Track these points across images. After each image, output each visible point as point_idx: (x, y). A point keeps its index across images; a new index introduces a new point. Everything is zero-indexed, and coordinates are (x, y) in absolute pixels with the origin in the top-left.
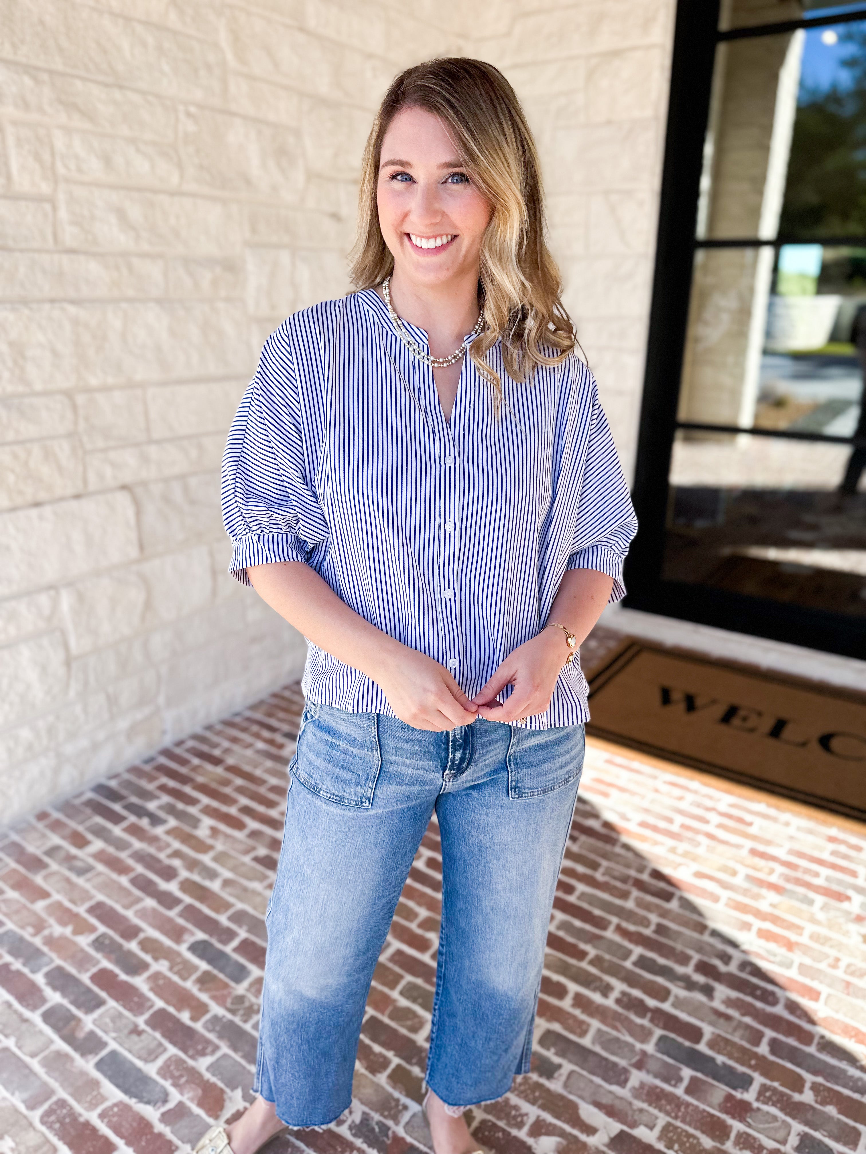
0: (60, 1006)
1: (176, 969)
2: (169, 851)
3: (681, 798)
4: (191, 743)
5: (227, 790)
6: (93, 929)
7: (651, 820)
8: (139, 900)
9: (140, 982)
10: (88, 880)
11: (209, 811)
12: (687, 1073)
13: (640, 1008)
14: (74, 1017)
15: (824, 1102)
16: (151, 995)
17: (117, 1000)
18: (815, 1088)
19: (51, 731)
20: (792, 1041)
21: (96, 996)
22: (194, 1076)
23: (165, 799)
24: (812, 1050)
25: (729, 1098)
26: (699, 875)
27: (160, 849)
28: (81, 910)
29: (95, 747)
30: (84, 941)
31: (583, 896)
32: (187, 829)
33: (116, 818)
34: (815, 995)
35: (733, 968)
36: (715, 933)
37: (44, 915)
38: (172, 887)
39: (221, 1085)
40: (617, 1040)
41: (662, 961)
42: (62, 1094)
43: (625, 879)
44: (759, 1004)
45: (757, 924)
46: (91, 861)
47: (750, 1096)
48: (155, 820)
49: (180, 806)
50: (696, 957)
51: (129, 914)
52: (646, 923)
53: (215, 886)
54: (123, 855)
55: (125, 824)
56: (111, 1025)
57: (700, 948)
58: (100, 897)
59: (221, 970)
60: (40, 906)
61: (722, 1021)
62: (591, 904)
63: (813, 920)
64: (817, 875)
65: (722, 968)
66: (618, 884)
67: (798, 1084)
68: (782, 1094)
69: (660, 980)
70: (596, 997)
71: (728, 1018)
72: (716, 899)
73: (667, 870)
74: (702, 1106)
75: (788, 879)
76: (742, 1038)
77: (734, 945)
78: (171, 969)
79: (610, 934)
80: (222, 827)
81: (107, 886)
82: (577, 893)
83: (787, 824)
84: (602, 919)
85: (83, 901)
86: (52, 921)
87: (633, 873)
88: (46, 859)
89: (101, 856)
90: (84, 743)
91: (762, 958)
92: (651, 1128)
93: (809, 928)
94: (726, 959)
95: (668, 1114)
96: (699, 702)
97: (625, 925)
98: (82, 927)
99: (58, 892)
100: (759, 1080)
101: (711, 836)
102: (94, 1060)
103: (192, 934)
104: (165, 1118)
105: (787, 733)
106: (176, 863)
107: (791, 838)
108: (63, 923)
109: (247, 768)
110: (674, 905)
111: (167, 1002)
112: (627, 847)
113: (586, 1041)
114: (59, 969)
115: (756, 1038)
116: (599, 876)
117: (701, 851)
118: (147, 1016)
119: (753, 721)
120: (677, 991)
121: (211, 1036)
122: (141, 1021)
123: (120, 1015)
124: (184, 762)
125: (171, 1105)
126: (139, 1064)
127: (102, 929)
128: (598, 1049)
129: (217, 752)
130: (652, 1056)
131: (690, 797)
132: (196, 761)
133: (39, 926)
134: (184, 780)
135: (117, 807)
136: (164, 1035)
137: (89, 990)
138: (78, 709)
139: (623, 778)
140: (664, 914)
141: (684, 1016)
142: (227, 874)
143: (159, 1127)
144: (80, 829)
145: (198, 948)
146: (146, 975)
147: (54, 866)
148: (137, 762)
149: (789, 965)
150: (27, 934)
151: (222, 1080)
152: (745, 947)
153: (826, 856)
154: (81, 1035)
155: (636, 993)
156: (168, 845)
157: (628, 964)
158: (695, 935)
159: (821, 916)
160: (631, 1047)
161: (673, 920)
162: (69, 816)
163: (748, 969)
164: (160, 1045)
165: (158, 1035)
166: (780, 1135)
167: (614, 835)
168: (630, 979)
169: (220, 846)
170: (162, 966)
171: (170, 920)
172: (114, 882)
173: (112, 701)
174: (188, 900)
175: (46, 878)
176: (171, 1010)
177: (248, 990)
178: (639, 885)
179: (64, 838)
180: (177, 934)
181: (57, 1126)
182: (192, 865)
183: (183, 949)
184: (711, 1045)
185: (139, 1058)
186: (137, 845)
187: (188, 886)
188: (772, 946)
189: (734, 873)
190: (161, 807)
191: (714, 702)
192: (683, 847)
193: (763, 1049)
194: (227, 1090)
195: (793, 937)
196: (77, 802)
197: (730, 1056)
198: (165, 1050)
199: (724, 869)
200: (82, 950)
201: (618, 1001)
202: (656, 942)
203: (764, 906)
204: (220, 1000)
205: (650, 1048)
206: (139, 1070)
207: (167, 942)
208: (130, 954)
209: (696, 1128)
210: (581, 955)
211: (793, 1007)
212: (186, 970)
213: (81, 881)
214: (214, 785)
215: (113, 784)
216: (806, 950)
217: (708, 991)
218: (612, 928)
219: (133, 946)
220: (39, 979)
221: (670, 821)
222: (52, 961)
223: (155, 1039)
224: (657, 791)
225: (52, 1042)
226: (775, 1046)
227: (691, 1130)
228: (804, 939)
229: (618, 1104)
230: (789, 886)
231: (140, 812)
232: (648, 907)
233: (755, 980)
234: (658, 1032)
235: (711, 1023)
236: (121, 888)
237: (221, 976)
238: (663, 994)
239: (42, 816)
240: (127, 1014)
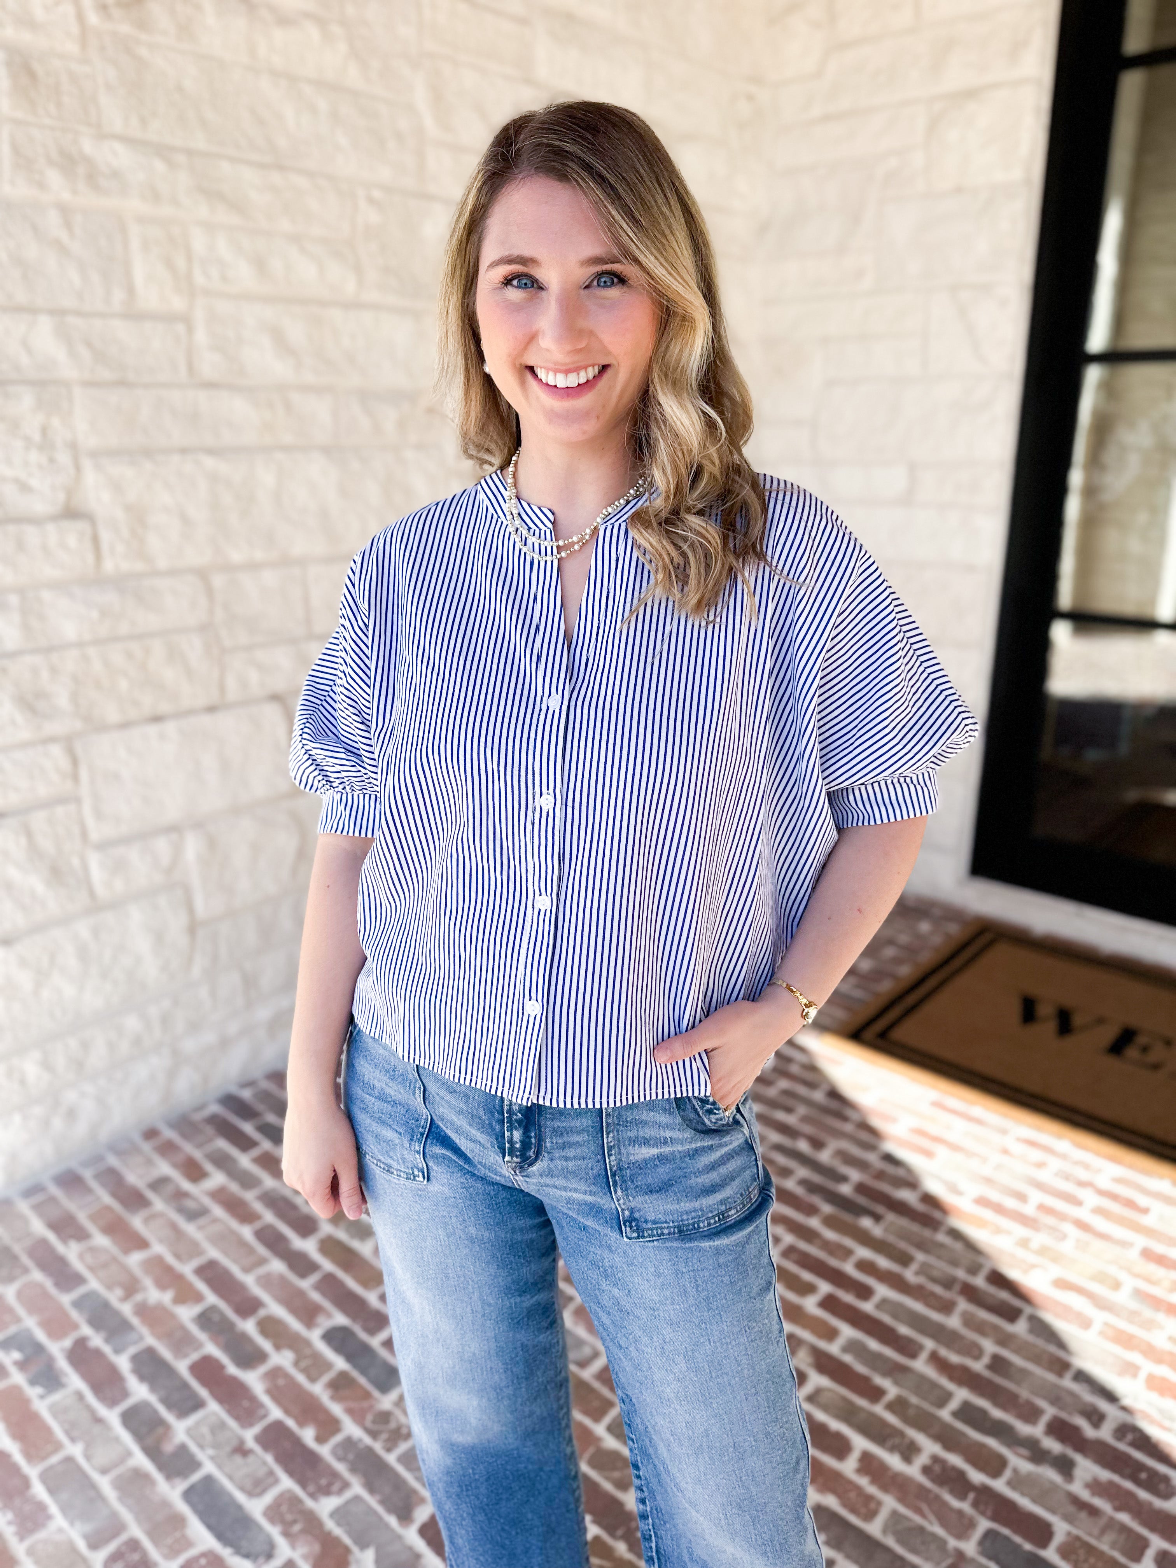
0: (146, 1405)
1: (304, 1364)
3: (1040, 1165)
6: (200, 1298)
7: (993, 1195)
8: (262, 1261)
9: (253, 1379)
10: (201, 1228)
13: (960, 1484)
14: (161, 1422)
16: (266, 1400)
17: (221, 1400)
19: (166, 1020)
21: (194, 1395)
22: (312, 1523)
26: (1061, 1284)
28: (188, 1270)
29: (224, 1044)
30: (186, 1314)
31: (884, 1304)
33: (245, 1143)
35: (1105, 1433)
36: (1081, 1377)
37: (138, 1272)
38: (309, 1246)
39: (347, 1540)
40: (921, 1530)
41: (997, 1413)
42: (136, 1531)
43: (948, 1283)
44: (1144, 1495)
45: (1147, 1366)
46: (207, 1202)
50: (1050, 1412)
51: (249, 1280)
52: (976, 1352)
53: (366, 1249)
54: (250, 1197)
55: (255, 1152)
56: (209, 1437)
57: (1056, 1398)
58: (213, 1253)
59: (364, 1371)
60: (135, 1259)
61: (1083, 1515)
62: (895, 1316)
65: (1089, 1432)
66: (938, 1290)
69: (994, 1444)
70: (894, 1461)
71: (1093, 1511)
72: (1084, 1322)
73: (1013, 1275)
77: (1109, 1395)
78: (296, 1364)
79: (921, 1365)
81: (224, 1239)
82: (876, 1299)
84: (909, 1341)
85: (191, 1256)
86: (148, 1282)
88: (150, 1195)
89: (220, 1196)
90: (209, 1037)
91: (1153, 1421)
94: (1096, 1418)
96: (1078, 1020)
97: (943, 1352)
98: (185, 1294)
99: (160, 1241)
101: (1083, 1226)
102: (182, 1485)
103: (330, 1316)
108: (162, 1286)
110: (1020, 1328)
111: (287, 1412)
112: (955, 1234)
113: (874, 1528)
114: (151, 1352)
115: (1137, 1547)
116: (910, 1275)
118: (257, 1429)
119: (1158, 1053)
120: (1018, 1462)
121: (341, 1468)
122: (249, 1436)
123: (223, 1425)
125: (277, 1562)
126: (240, 1497)
127: (212, 1299)
128: (891, 1542)
130: (973, 1560)
131: (1055, 1164)
133: (131, 1288)
135: (248, 1128)
136: (279, 1459)
137: (186, 1386)
138: (203, 992)
139: (957, 1130)
140: (1004, 1340)
141: (1025, 1503)
144: (197, 1155)
145: (335, 1337)
146: (262, 1369)
147: (158, 1204)
150: (114, 1297)
151: (349, 1533)
152: (1126, 1402)
154: (169, 1447)
155: (955, 1460)
157: (945, 1414)
158: (1051, 1377)
160: (942, 1543)
161: (1017, 1351)
162: (184, 1136)
163: (1130, 1437)
164: (271, 1472)
165: (270, 1459)
167: (936, 1215)
168: (948, 1438)
170: (284, 1359)
171: (301, 1293)
172: (233, 1232)
173: (249, 982)
174: (328, 1266)
175: (147, 1221)
176: (291, 1423)
178: (970, 1293)
179: (175, 1166)
180: (309, 1314)
183: (315, 1338)
184: (1065, 1552)
185: (242, 1489)
186: (269, 1182)
187: (330, 1246)
189: (1115, 1285)
191: (1101, 1020)
192: (1039, 1239)
194: (355, 1549)
196: (197, 1117)
198: (277, 1481)
199: (1101, 1278)
200: (181, 1327)
201: (927, 1470)
202: (990, 1382)
203: (1159, 1339)
204: (357, 1415)
205: (970, 1547)
206: (239, 1507)
207: (294, 1324)
208: (244, 1337)
210: (875, 1394)
212: (315, 1367)
213: (190, 1229)
215: (246, 1094)
217: (1065, 1466)
218: (924, 1356)
219: (249, 1326)
220: (123, 1363)
221: (1022, 1198)
222: (141, 1338)
223: (265, 1463)
224: (1005, 1152)
225: (128, 1454)
232: (981, 1328)
233: (1139, 1455)
234: (984, 1524)
235: (1067, 1518)
236: (242, 1243)
237: (362, 1380)
238: (994, 1465)
239: (151, 1134)
240: (232, 1423)
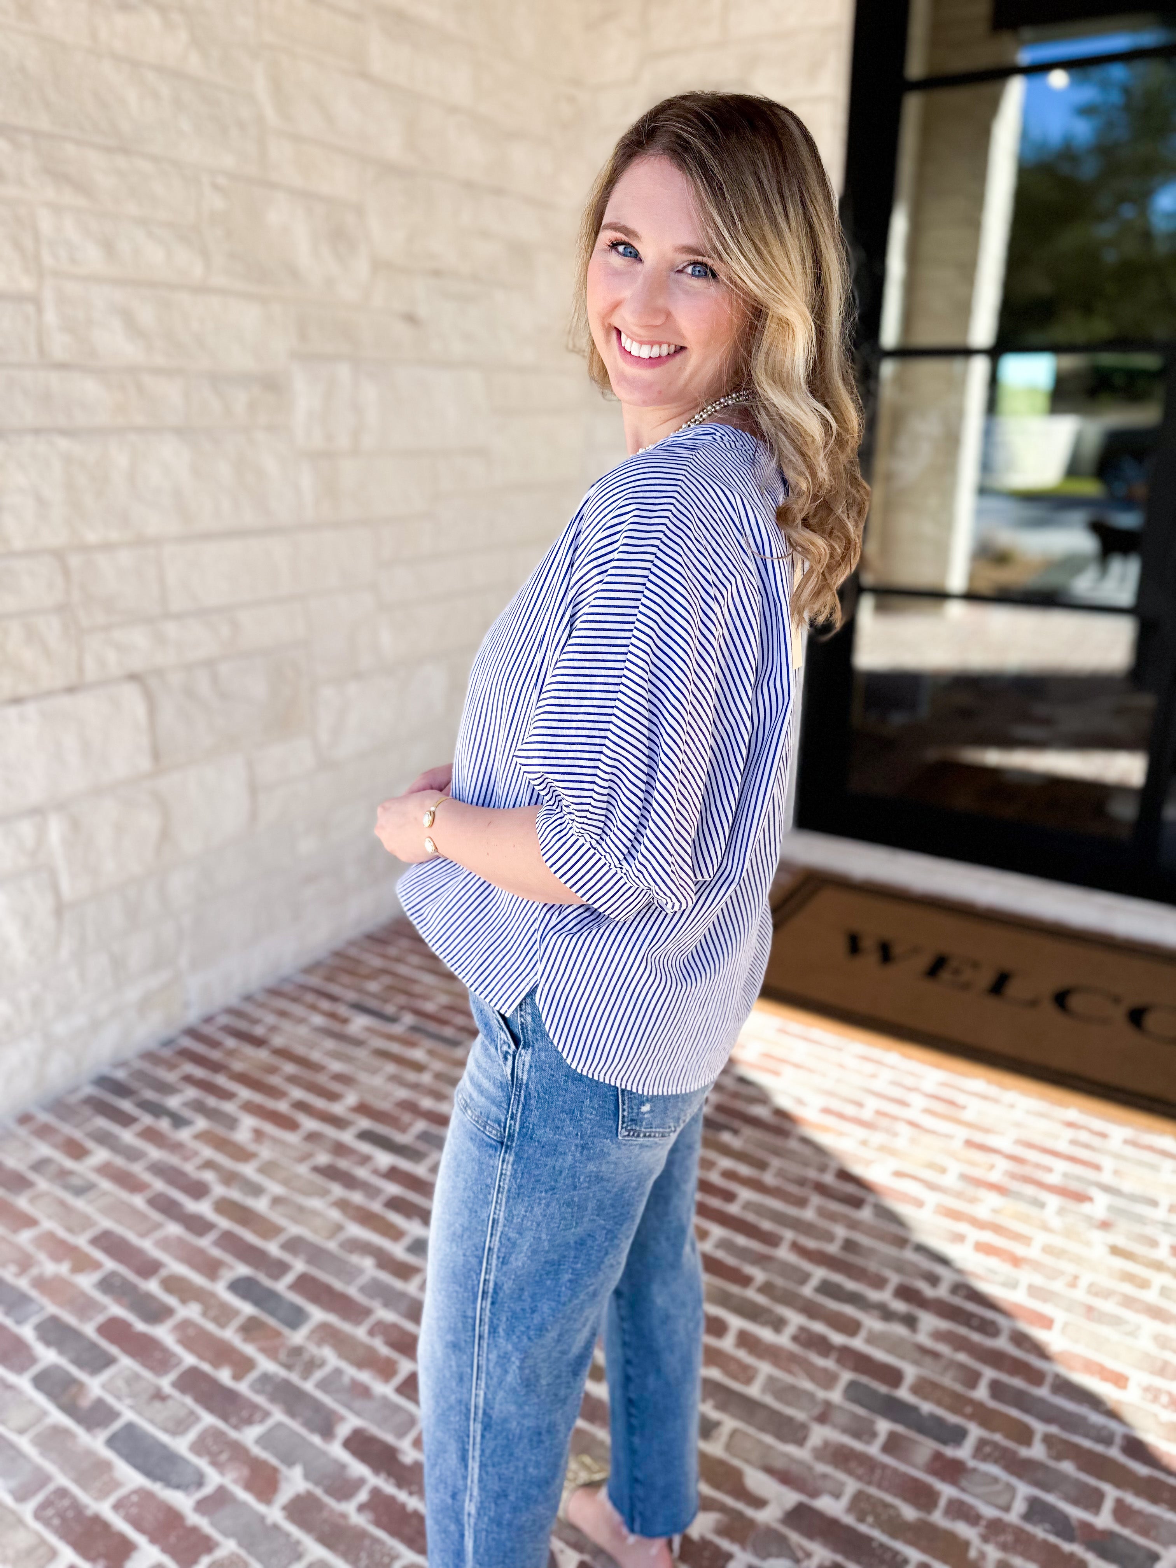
0: (56, 1368)
1: (212, 1314)
2: (198, 1161)
3: (873, 1076)
4: (224, 1020)
5: (275, 1080)
6: (97, 1265)
7: (835, 1105)
8: (158, 1226)
9: (163, 1333)
10: (90, 1202)
11: (250, 1108)
12: (884, 1426)
13: (822, 1345)
14: (74, 1381)
15: (1059, 1457)
16: (179, 1350)
17: (132, 1356)
18: (1048, 1439)
19: (36, 1004)
20: (1017, 1382)
21: (104, 1353)
22: (239, 1452)
23: (192, 1093)
24: (1043, 1392)
25: (938, 1456)
26: (899, 1174)
27: (186, 1159)
28: (82, 1241)
29: (96, 1025)
30: (86, 1282)
31: (748, 1206)
32: (221, 1131)
33: (126, 1120)
34: (1047, 1323)
35: (942, 1292)
36: (921, 1249)
37: (31, 1249)
38: (203, 1208)
39: (274, 1461)
40: (793, 1388)
41: (851, 1285)
42: (62, 1480)
43: (802, 1182)
44: (976, 1337)
45: (974, 1235)
46: (94, 1177)
47: (964, 1452)
48: (178, 1121)
49: (212, 1101)
50: (895, 1279)
51: (147, 1245)
52: (829, 1237)
53: (261, 1205)
54: (137, 1169)
55: (137, 1127)
56: (125, 1389)
57: (900, 1267)
58: (106, 1223)
59: (272, 1313)
60: (25, 1237)
61: (928, 1360)
62: (758, 1215)
63: (1045, 1228)
64: (1049, 1170)
65: (929, 1292)
66: (794, 1189)
67: (1025, 1436)
68: (1005, 1451)
69: (849, 1310)
70: (766, 1334)
71: (935, 1355)
72: (919, 1204)
73: (858, 1170)
74: (903, 1468)
75: (1013, 1176)
76: (955, 1379)
77: (943, 1261)
78: (205, 1314)
79: (783, 1253)
80: (269, 1128)
81: (115, 1209)
82: (740, 1201)
83: (1012, 1106)
84: (771, 1233)
85: (83, 1229)
86: (42, 1257)
87: (812, 1174)
88: (32, 1176)
89: (105, 1170)
90: (80, 1020)
91: (982, 1279)
92: (837, 1496)
93: (1040, 1238)
94: (933, 1280)
95: (859, 1478)
96: (897, 950)
97: (803, 1240)
98: (83, 1263)
99: (50, 1217)
100: (975, 1432)
101: (912, 1124)
102: (104, 1435)
103: (231, 1268)
104: (202, 1506)
105: (1014, 989)
106: (208, 1176)
107: (1018, 1125)
108: (56, 1258)
109: (300, 1050)
110: (866, 1214)
111: (201, 1357)
112: (806, 1141)
113: (754, 1391)
114: (54, 1320)
115: (972, 1379)
116: (769, 1178)
117: (901, 1143)
118: (172, 1376)
119: (967, 975)
120: (872, 1323)
121: (260, 1400)
122: (166, 1383)
123: (137, 1377)
124: (214, 1044)
125: (208, 1490)
126: (164, 1438)
127: (110, 1264)
128: (769, 1400)
129: (259, 1031)
130: (840, 1408)
131: (886, 1075)
132: (231, 1043)
133: (25, 1263)
134: (216, 1067)
135: (126, 1105)
136: (197, 1400)
137: (94, 1346)
138: (72, 975)
139: (799, 1050)
140: (853, 1225)
141: (879, 1355)
142: (276, 1189)
143: (194, 1519)
144: (78, 1135)
145: (241, 1287)
146: (170, 1323)
147: (42, 1184)
148: (152, 1045)
149: (1013, 1285)
151: (277, 1455)
152: (958, 1264)
153: (1062, 1146)
154: (85, 1403)
155: (818, 1327)
156: (196, 1153)
157: (807, 1291)
158: (894, 1251)
159: (1056, 1222)
160: (811, 1396)
161: (866, 1234)
162: (62, 1117)
163: (963, 1293)
164: (192, 1413)
165: (188, 1401)
166: (1003, 1500)
167: (787, 1125)
168: (810, 1310)
169: (266, 1153)
170: (192, 1311)
171: (201, 1252)
172: (123, 1203)
173: (118, 963)
174: (224, 1223)
175: (32, 1200)
176: (206, 1367)
177: (309, 1338)
178: (821, 1189)
179: (55, 1146)
180: (211, 1269)
181: (56, 1522)
182: (229, 1178)
183: (220, 1289)
184: (916, 1389)
185: (166, 1430)
186: (155, 1153)
187: (224, 1206)
188: (993, 1262)
189: (943, 1170)
190: (186, 1104)
191: (916, 950)
192: (878, 1138)
193: (981, 1393)
194: (283, 1468)
195: (1019, 1250)
196: (73, 1099)
197: (939, 1403)
198: (198, 1419)
199: (931, 1166)
200: (83, 1294)
201: (795, 1339)
202: (844, 1261)
203: (982, 1212)
204: (271, 1353)
205: (836, 1396)
206: (164, 1447)
207: (197, 1279)
208: (149, 1297)
209: (896, 1495)
210: (745, 1281)
211: (1021, 1339)
212: (224, 1314)
213: (80, 1204)
214: (257, 1074)
215: (120, 1075)
216: (1036, 1266)
217: (910, 1322)
218: (786, 1245)
219: (152, 1286)
220: (27, 1332)
221: (860, 1105)
222: (42, 1308)
223: (184, 1405)
224: (841, 1066)
225: (44, 1413)
226: (997, 1389)
227: (889, 1498)
228: (1033, 1252)
229: (795, 1469)
230: (1015, 1186)
231: (157, 1110)
232: (833, 1217)
233: (971, 1307)
234: (847, 1376)
235: (916, 1363)
236: (134, 1211)
237: (272, 1322)
238: (851, 1327)
239: (25, 1119)
240: (147, 1374)
